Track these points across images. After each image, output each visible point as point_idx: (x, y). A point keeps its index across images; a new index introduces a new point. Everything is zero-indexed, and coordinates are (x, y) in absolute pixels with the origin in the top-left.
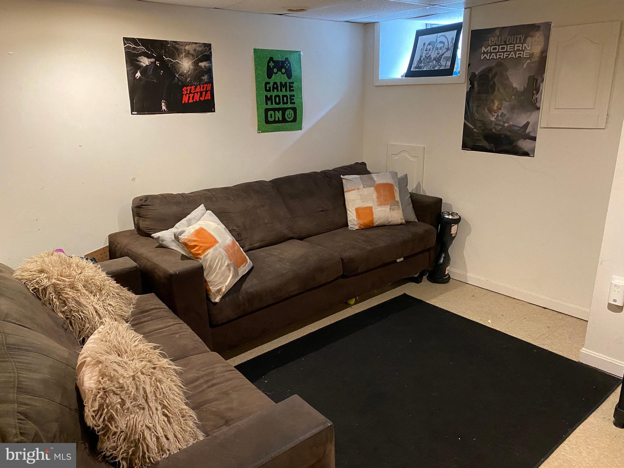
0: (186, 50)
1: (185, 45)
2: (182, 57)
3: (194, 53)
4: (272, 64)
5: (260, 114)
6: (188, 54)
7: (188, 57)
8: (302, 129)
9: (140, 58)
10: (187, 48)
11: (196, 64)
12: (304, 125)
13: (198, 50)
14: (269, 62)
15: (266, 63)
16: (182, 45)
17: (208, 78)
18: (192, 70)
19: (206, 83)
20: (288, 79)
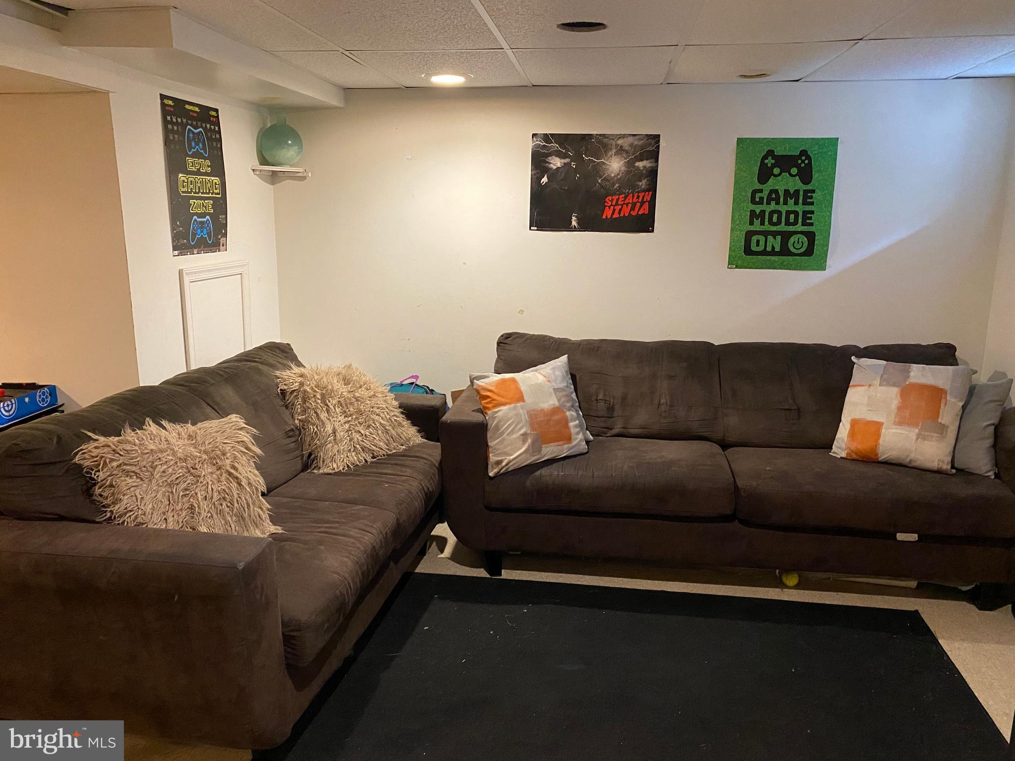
0: (618, 145)
1: (618, 139)
2: (611, 156)
3: (630, 149)
4: (770, 161)
5: (736, 238)
6: (621, 150)
7: (619, 154)
8: (827, 270)
9: (550, 158)
10: (620, 142)
11: (630, 164)
12: (829, 262)
13: (636, 145)
14: (765, 157)
15: (759, 160)
16: (612, 139)
17: (647, 184)
18: (623, 173)
19: (644, 191)
20: (801, 184)
